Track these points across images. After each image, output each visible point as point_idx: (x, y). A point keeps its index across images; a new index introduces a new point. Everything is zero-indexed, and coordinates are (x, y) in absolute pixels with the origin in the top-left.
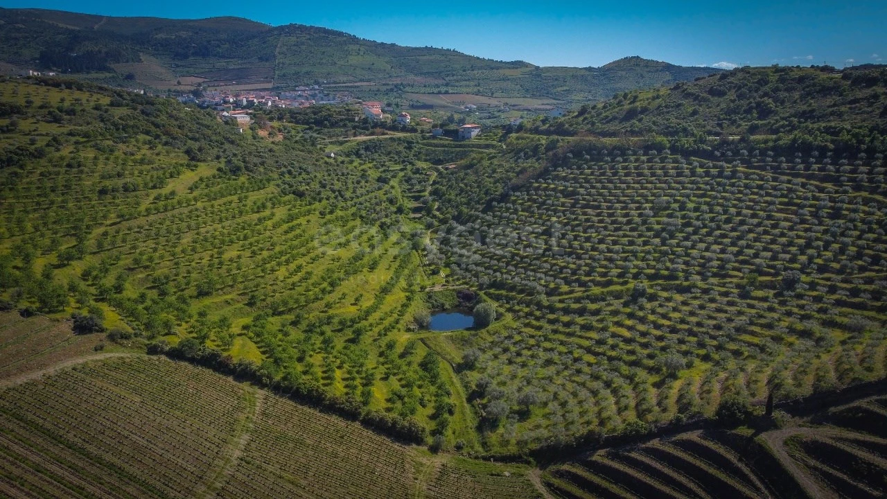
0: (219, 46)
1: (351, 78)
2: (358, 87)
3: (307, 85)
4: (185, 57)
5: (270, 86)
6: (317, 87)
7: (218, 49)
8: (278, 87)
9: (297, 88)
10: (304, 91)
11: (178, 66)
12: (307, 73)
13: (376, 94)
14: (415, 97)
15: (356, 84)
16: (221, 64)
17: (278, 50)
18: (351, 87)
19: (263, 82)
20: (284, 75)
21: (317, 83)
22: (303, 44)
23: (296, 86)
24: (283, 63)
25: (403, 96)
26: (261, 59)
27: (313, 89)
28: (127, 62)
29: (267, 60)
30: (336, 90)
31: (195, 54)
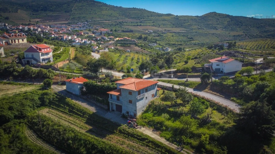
0: (51, 7)
1: (102, 19)
2: (103, 23)
3: (83, 22)
4: (37, 11)
5: (67, 22)
6: (86, 23)
7: (51, 8)
8: (70, 23)
9: (78, 23)
10: (80, 24)
11: (33, 14)
12: (84, 17)
13: (111, 26)
14: (127, 27)
15: (103, 22)
16: (50, 14)
17: (73, 8)
18: (101, 23)
19: (64, 21)
20: (74, 18)
21: (87, 21)
22: (84, 6)
23: (78, 22)
24: (74, 13)
25: (122, 27)
26: (66, 12)
27: (85, 24)
28: (9, 12)
29: (68, 12)
30: (94, 24)
31: (42, 10)
